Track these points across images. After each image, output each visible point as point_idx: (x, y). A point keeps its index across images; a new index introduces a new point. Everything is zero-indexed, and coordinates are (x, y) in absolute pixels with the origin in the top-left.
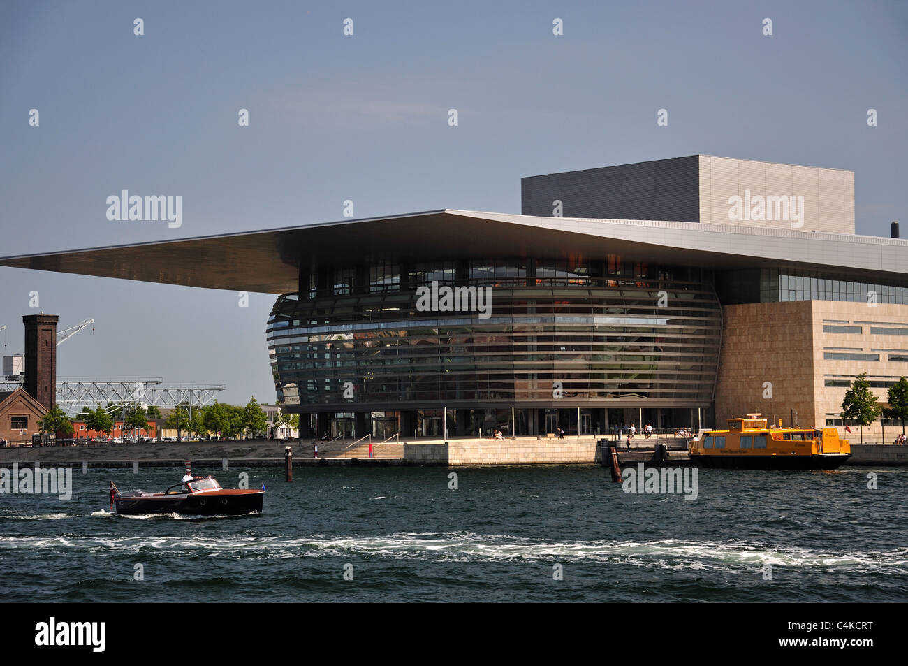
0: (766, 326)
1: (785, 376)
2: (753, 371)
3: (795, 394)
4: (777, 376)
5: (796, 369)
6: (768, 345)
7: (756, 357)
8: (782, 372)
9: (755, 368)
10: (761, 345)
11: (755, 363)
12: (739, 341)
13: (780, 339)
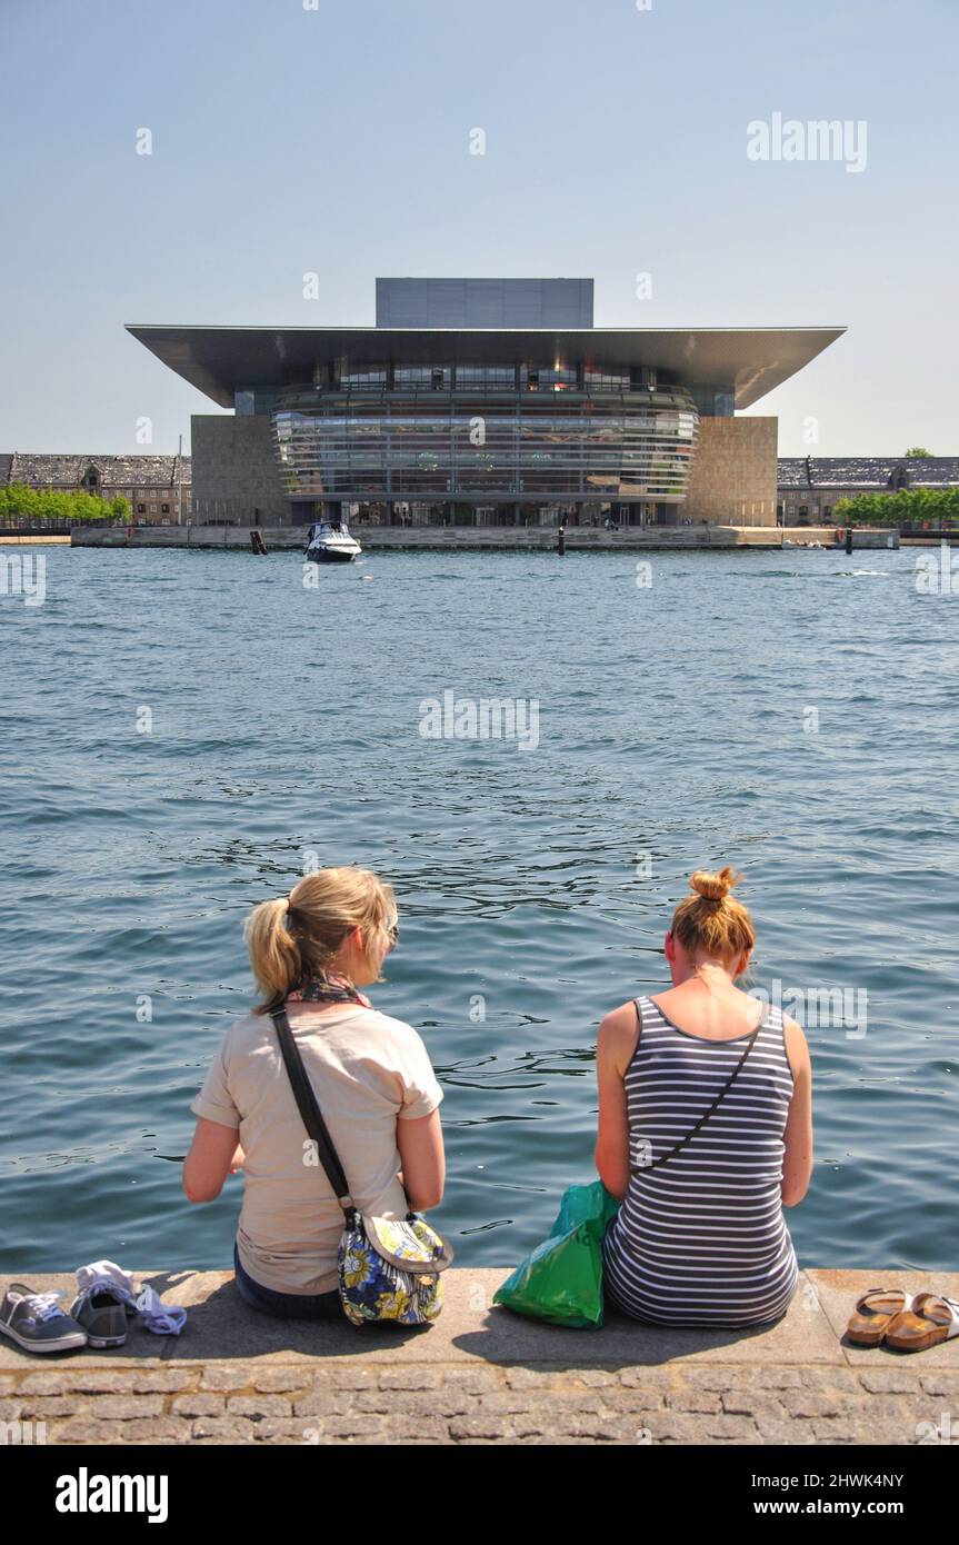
0: (731, 436)
1: (749, 479)
2: (716, 475)
3: (757, 494)
4: (741, 478)
5: (759, 474)
6: (732, 453)
7: (720, 463)
8: (745, 475)
9: (718, 471)
10: (725, 453)
11: (718, 468)
12: (703, 448)
13: (745, 446)
